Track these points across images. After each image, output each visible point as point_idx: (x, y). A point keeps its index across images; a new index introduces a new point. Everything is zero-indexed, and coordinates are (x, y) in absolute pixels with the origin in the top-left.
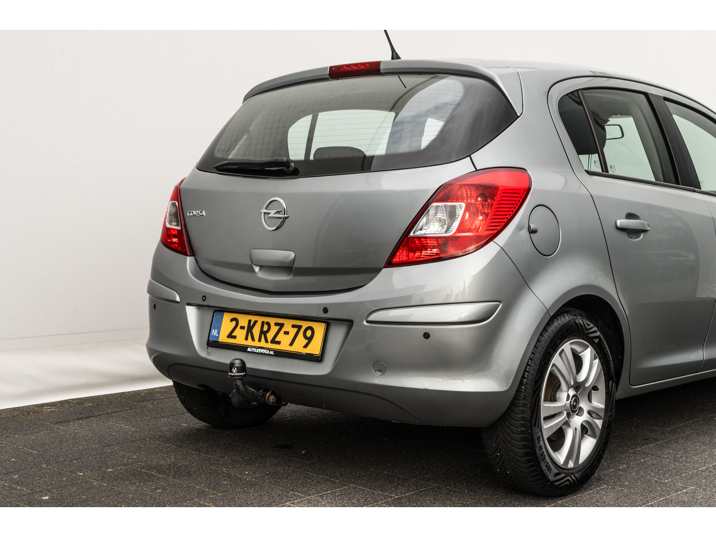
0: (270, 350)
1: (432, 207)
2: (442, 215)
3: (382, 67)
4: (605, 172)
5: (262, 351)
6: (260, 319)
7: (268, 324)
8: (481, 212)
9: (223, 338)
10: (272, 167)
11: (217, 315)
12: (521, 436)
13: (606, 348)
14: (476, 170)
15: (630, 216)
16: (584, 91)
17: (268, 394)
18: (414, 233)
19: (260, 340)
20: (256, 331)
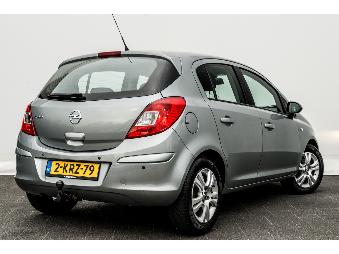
0: (74, 176)
1: (145, 113)
2: (149, 117)
3: (121, 54)
4: (216, 99)
5: (71, 177)
6: (69, 163)
7: (73, 165)
8: (165, 115)
9: (52, 172)
10: (74, 97)
11: (50, 162)
12: (184, 215)
13: (216, 169)
14: (163, 98)
15: (227, 117)
16: (207, 65)
17: (73, 196)
18: (137, 124)
19: (69, 172)
20: (68, 168)
